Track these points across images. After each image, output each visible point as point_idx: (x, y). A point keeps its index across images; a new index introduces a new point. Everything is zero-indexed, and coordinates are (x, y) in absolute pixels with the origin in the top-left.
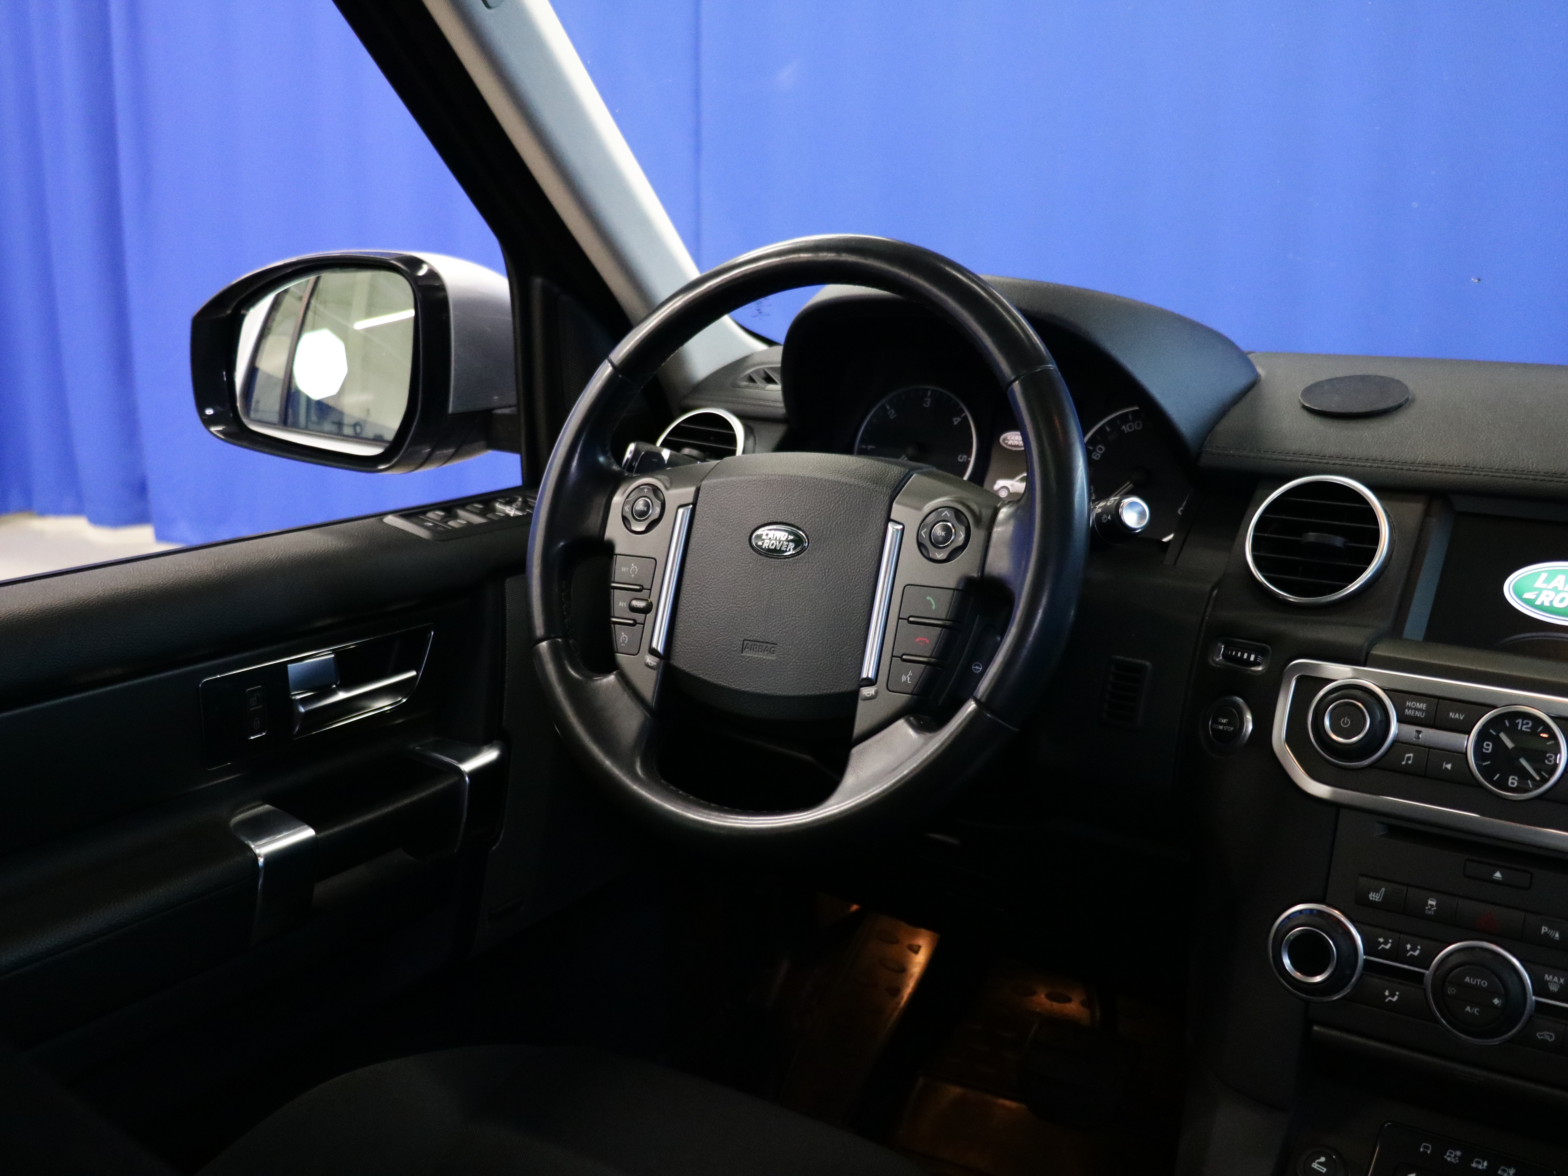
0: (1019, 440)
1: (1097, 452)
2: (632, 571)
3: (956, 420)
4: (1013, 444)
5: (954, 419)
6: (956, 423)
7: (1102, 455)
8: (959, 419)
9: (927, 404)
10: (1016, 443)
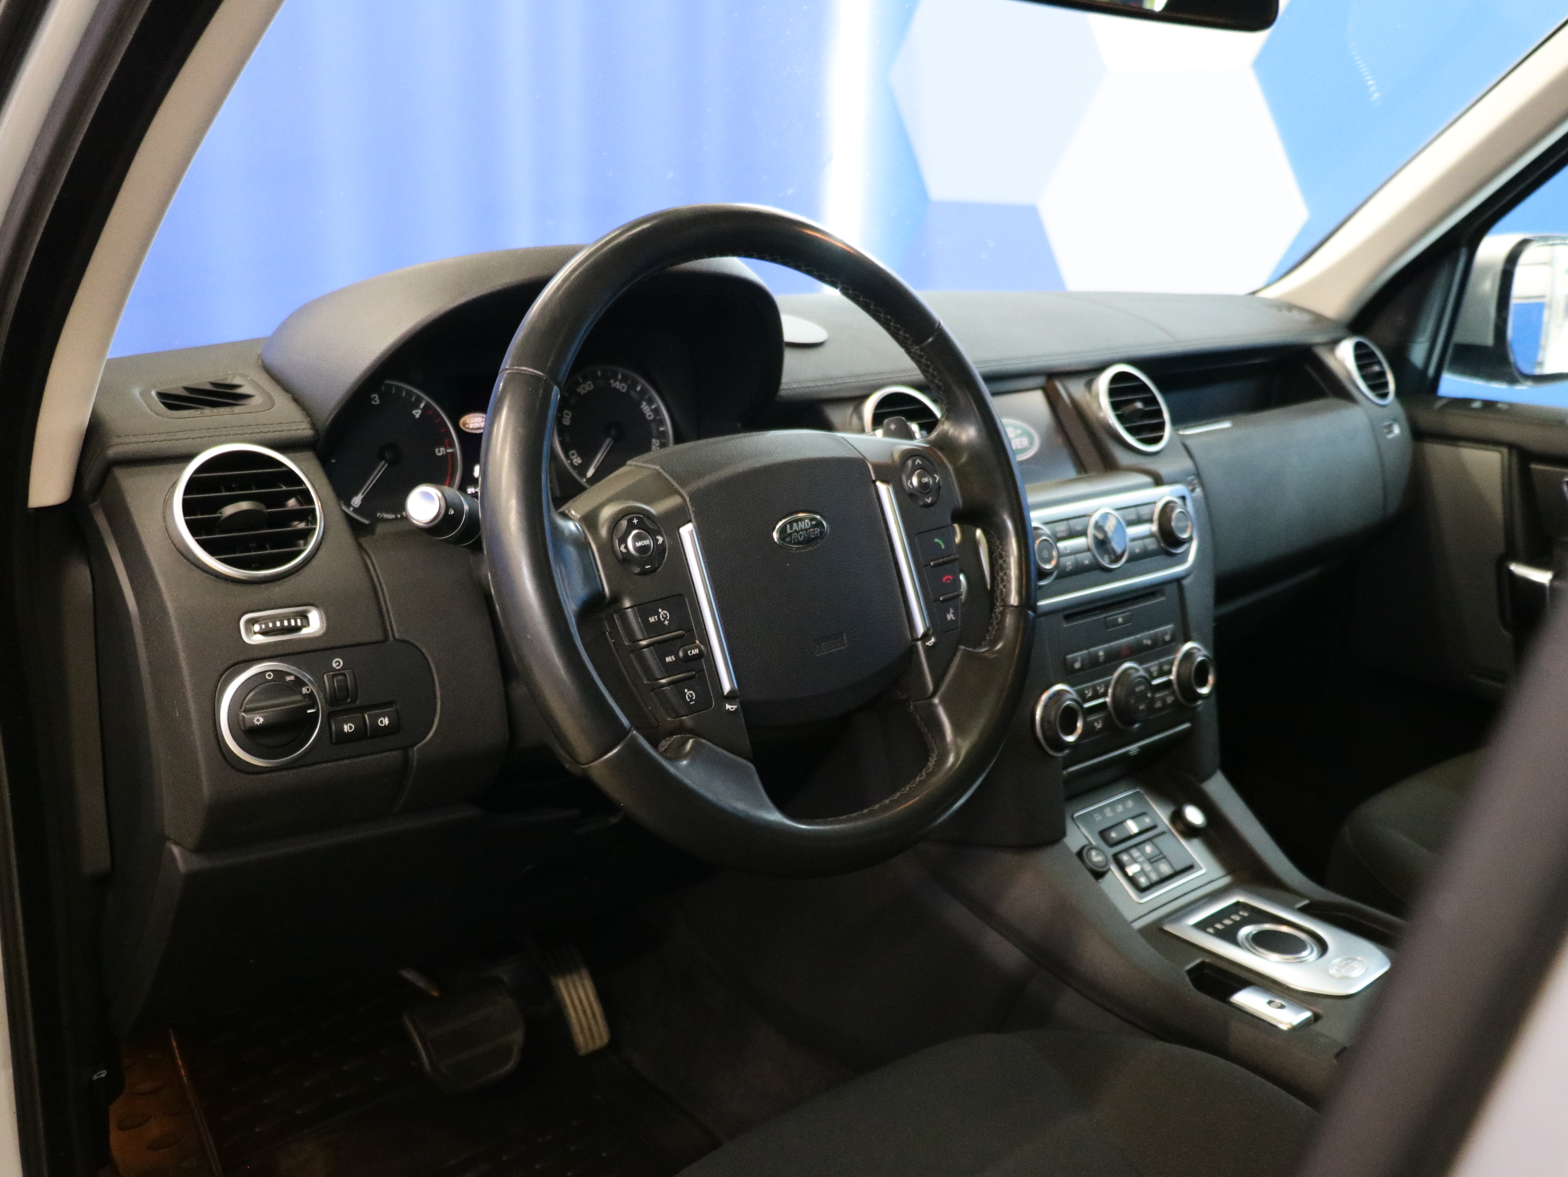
0: (479, 421)
1: (566, 418)
2: (663, 617)
3: (417, 413)
4: (475, 427)
5: (414, 412)
6: (417, 416)
7: (572, 419)
8: (420, 412)
9: (376, 401)
10: (477, 425)
